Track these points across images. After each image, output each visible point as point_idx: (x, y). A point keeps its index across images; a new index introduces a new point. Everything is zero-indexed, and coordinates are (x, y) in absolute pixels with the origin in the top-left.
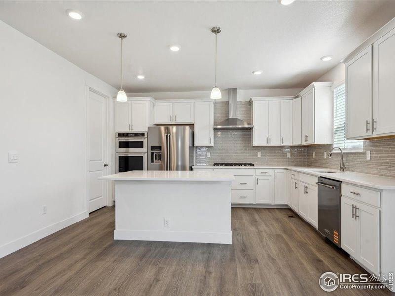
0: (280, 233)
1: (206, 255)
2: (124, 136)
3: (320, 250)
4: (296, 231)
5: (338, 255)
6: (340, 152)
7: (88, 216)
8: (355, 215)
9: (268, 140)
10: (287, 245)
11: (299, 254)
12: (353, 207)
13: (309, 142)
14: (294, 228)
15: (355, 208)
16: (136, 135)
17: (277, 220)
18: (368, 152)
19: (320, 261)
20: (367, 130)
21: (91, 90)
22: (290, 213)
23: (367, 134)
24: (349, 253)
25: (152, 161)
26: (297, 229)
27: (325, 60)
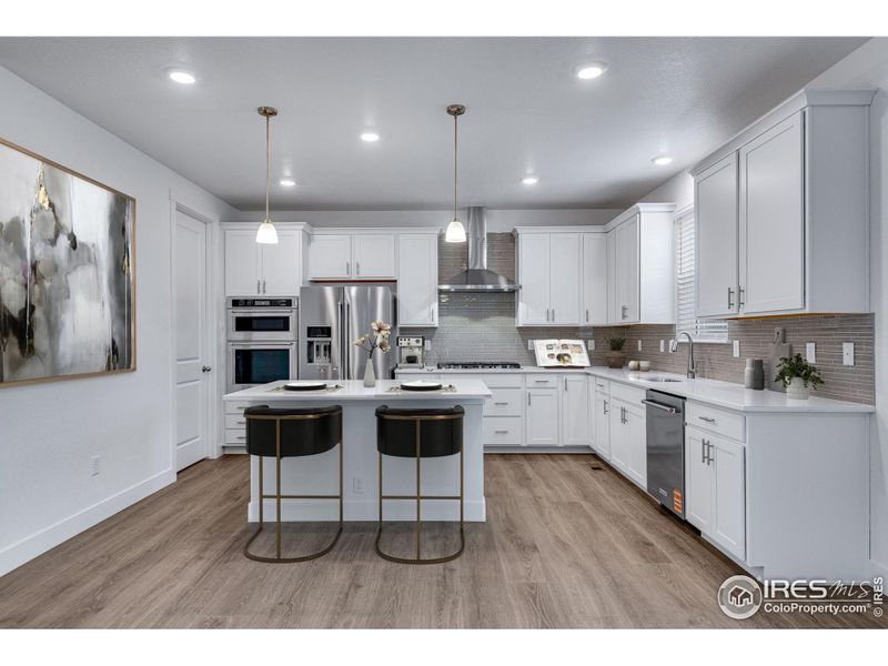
0: (576, 498)
1: (440, 542)
2: (246, 305)
3: (648, 526)
4: (607, 496)
5: (681, 533)
6: (687, 340)
7: (174, 479)
8: (707, 459)
9: (550, 314)
10: (590, 519)
11: (611, 533)
12: (704, 444)
13: (630, 321)
14: (603, 491)
15: (706, 445)
16: (274, 303)
17: (569, 475)
18: (736, 343)
19: (649, 544)
20: (730, 304)
21: (180, 209)
22: (594, 462)
23: (730, 312)
24: (699, 528)
25: (310, 361)
26: (608, 493)
27: (658, 162)
